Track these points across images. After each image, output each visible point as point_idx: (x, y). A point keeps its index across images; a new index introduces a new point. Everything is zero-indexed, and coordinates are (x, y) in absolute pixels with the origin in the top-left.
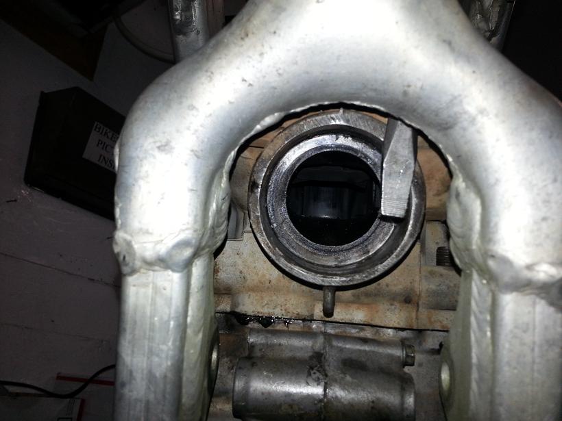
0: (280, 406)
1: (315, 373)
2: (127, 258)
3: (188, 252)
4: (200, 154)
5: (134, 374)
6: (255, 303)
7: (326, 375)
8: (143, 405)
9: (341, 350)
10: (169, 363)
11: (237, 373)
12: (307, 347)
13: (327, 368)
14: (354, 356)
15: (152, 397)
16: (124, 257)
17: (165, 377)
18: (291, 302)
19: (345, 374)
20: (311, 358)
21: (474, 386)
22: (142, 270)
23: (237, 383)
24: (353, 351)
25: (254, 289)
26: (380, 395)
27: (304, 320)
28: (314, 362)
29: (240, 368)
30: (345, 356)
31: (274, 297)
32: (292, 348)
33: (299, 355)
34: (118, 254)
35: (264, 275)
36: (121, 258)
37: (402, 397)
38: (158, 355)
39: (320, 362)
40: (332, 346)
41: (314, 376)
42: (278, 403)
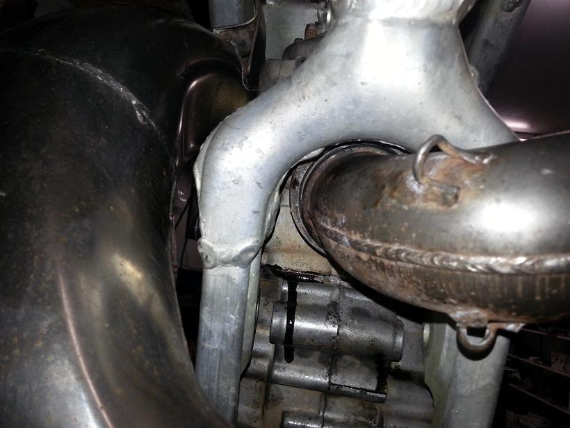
0: (305, 339)
1: (331, 318)
2: (209, 258)
3: (251, 255)
4: (263, 185)
5: (213, 333)
6: (287, 260)
7: (340, 320)
8: (218, 353)
9: (352, 300)
10: (236, 327)
11: (274, 314)
12: (326, 297)
13: (340, 314)
14: (361, 306)
15: (224, 348)
16: (207, 257)
17: (234, 336)
18: (315, 262)
19: (353, 319)
20: (329, 305)
21: (444, 352)
22: (219, 266)
23: (274, 321)
24: (360, 302)
25: (288, 251)
26: (377, 336)
27: (324, 275)
28: (331, 309)
29: (277, 311)
30: (354, 305)
31: (302, 258)
32: (315, 297)
33: (320, 302)
34: (202, 254)
35: (295, 241)
36: (205, 257)
37: (394, 338)
38: (229, 322)
39: (335, 309)
40: (345, 297)
41: (331, 320)
42: (304, 337)
